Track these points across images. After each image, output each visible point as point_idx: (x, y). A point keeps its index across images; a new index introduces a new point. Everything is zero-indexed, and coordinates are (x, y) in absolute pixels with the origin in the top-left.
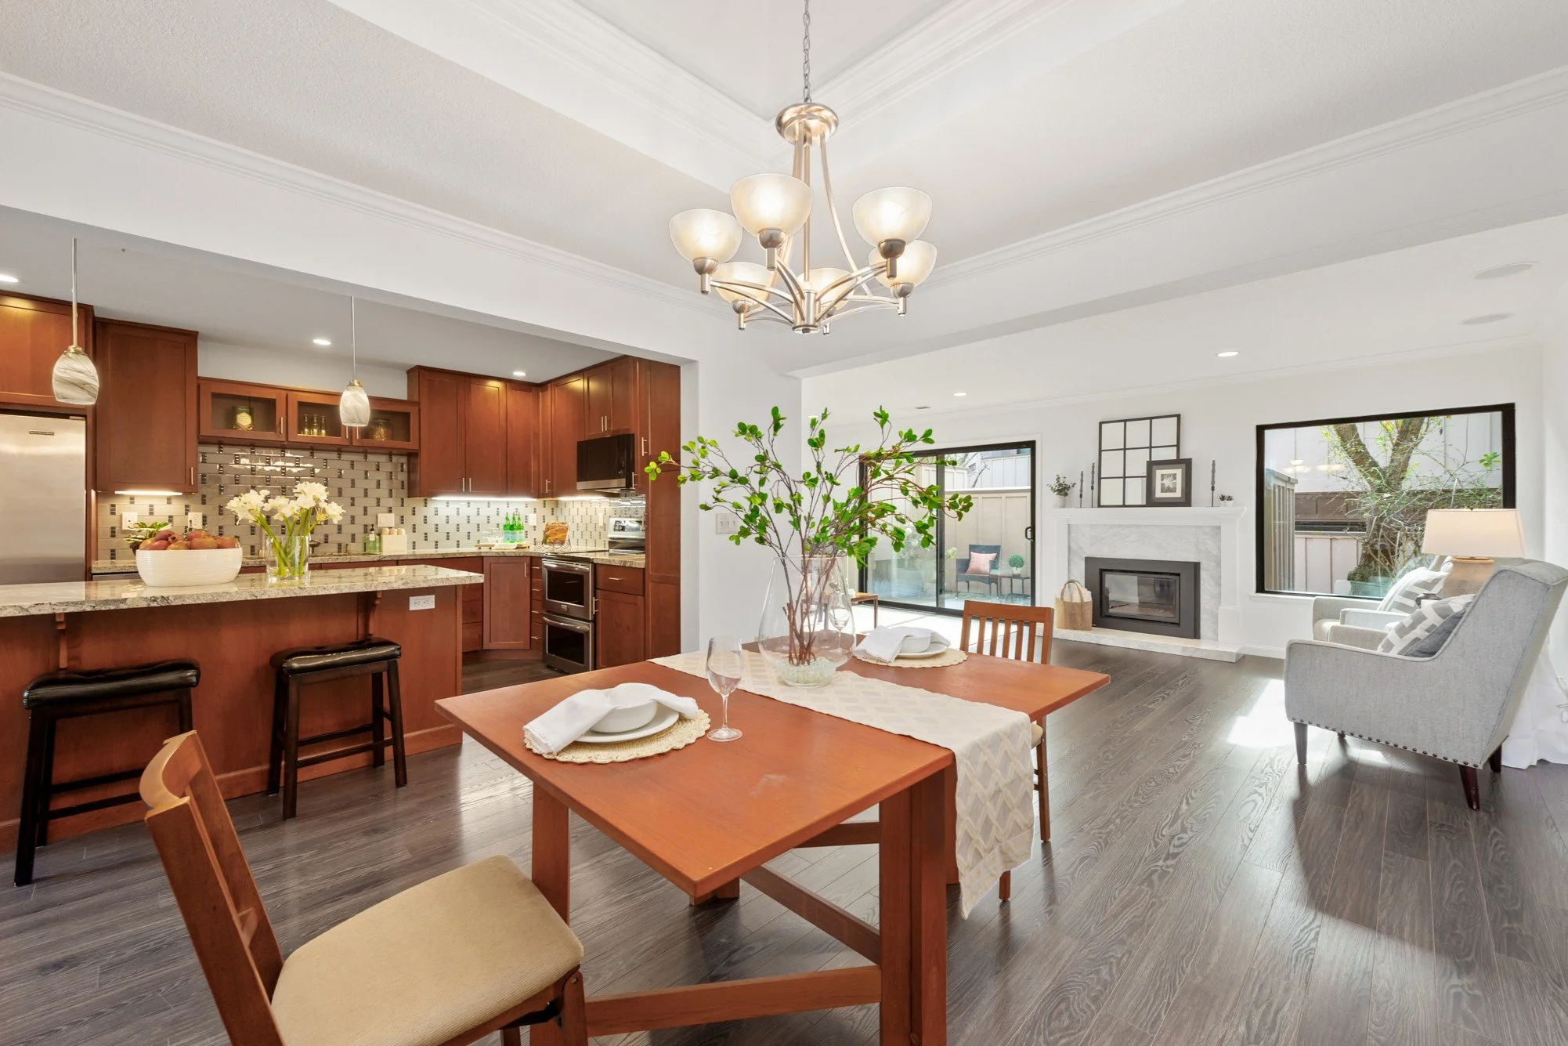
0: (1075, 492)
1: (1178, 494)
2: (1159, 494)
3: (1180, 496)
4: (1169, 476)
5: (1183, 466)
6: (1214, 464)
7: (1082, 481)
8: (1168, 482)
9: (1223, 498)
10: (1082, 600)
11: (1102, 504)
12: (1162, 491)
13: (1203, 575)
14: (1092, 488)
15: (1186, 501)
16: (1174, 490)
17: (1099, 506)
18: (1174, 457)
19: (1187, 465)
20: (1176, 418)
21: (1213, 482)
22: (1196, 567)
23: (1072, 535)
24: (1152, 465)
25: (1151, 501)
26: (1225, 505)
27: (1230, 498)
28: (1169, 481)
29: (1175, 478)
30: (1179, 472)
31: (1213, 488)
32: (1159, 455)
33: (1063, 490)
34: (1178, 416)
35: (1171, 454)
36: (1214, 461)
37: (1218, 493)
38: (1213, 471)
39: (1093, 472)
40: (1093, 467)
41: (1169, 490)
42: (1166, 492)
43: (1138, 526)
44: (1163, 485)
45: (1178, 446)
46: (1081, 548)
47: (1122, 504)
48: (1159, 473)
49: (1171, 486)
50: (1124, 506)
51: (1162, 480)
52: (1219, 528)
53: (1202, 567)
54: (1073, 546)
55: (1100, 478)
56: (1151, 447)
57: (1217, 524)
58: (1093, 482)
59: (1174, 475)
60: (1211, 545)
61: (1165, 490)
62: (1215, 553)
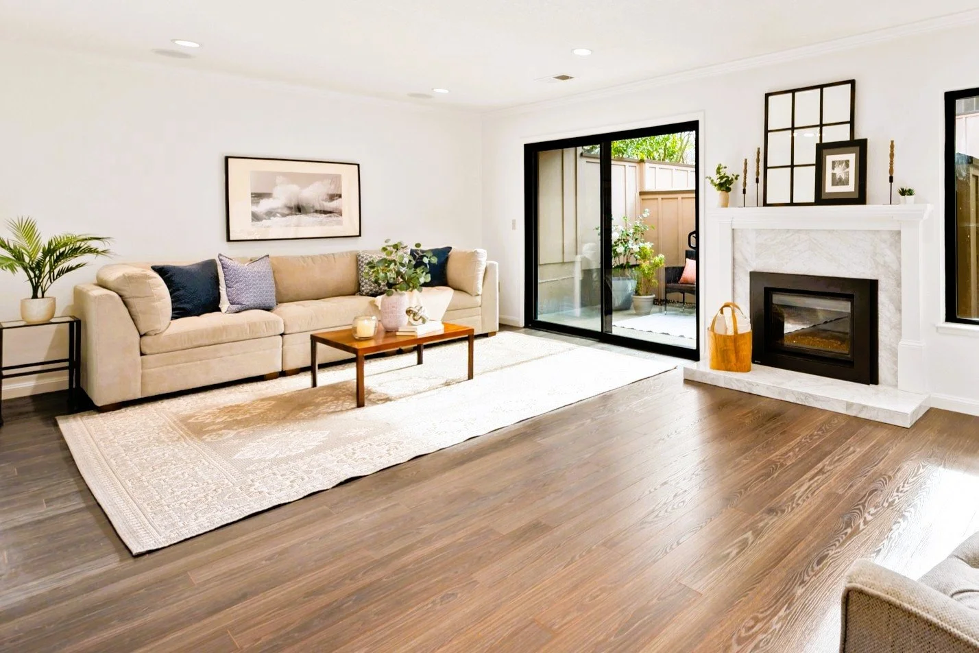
0: (738, 186)
1: (851, 188)
2: (829, 188)
3: (853, 190)
4: (840, 162)
5: (857, 149)
6: (892, 147)
7: (746, 171)
8: (839, 171)
9: (903, 192)
10: (736, 332)
11: (768, 202)
12: (833, 184)
13: (882, 296)
14: (757, 181)
15: (860, 198)
16: (846, 183)
17: (765, 204)
18: (847, 138)
19: (859, 146)
20: (849, 86)
21: (891, 171)
22: (873, 286)
23: (737, 242)
24: (823, 149)
25: (821, 199)
26: (905, 203)
27: (910, 192)
28: (842, 167)
29: (847, 166)
30: (852, 157)
31: (891, 180)
32: (831, 135)
33: (725, 185)
34: (852, 83)
35: (843, 134)
36: (892, 142)
37: (897, 185)
38: (892, 155)
39: (758, 161)
40: (758, 153)
41: (841, 182)
42: (837, 185)
43: (808, 231)
44: (834, 175)
45: (852, 122)
47: (789, 202)
48: (830, 159)
49: (843, 178)
50: (792, 204)
51: (833, 168)
52: (899, 233)
53: (881, 286)
54: (738, 256)
55: (766, 168)
56: (821, 125)
57: (897, 229)
58: (758, 173)
59: (847, 163)
60: (890, 256)
61: (836, 182)
62: (895, 266)
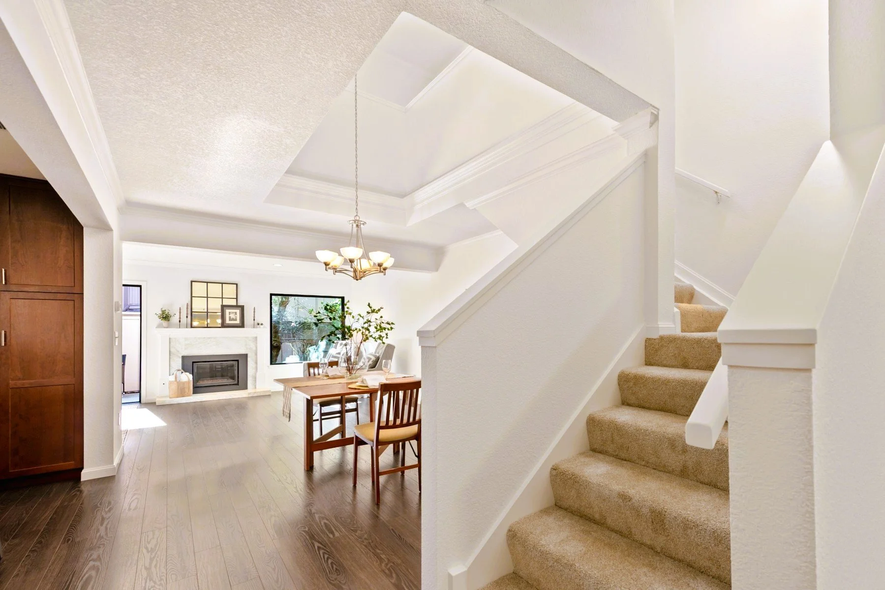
0: (175, 319)
1: (238, 322)
2: (228, 322)
3: (239, 323)
4: (233, 313)
5: (240, 308)
6: (254, 309)
7: (180, 313)
8: (232, 316)
9: (258, 324)
13: (249, 359)
14: (187, 317)
15: (242, 325)
16: (236, 320)
17: (192, 327)
18: (235, 304)
19: (242, 308)
21: (254, 317)
22: (245, 356)
23: (172, 344)
24: (223, 307)
25: (224, 325)
26: (260, 327)
27: (262, 324)
28: (233, 315)
29: (236, 314)
30: (238, 311)
31: (254, 320)
32: (226, 302)
33: (166, 317)
34: (236, 284)
35: (233, 302)
37: (256, 322)
38: (254, 312)
39: (187, 308)
40: (187, 305)
41: (233, 320)
42: (232, 320)
44: (230, 317)
45: (237, 299)
46: (178, 351)
48: (227, 311)
49: (234, 318)
50: (207, 327)
51: (229, 314)
52: (256, 338)
53: (248, 356)
54: (172, 350)
55: (192, 312)
56: (222, 298)
57: (256, 336)
58: (187, 314)
59: (236, 313)
60: (252, 345)
61: (230, 319)
62: (254, 348)
